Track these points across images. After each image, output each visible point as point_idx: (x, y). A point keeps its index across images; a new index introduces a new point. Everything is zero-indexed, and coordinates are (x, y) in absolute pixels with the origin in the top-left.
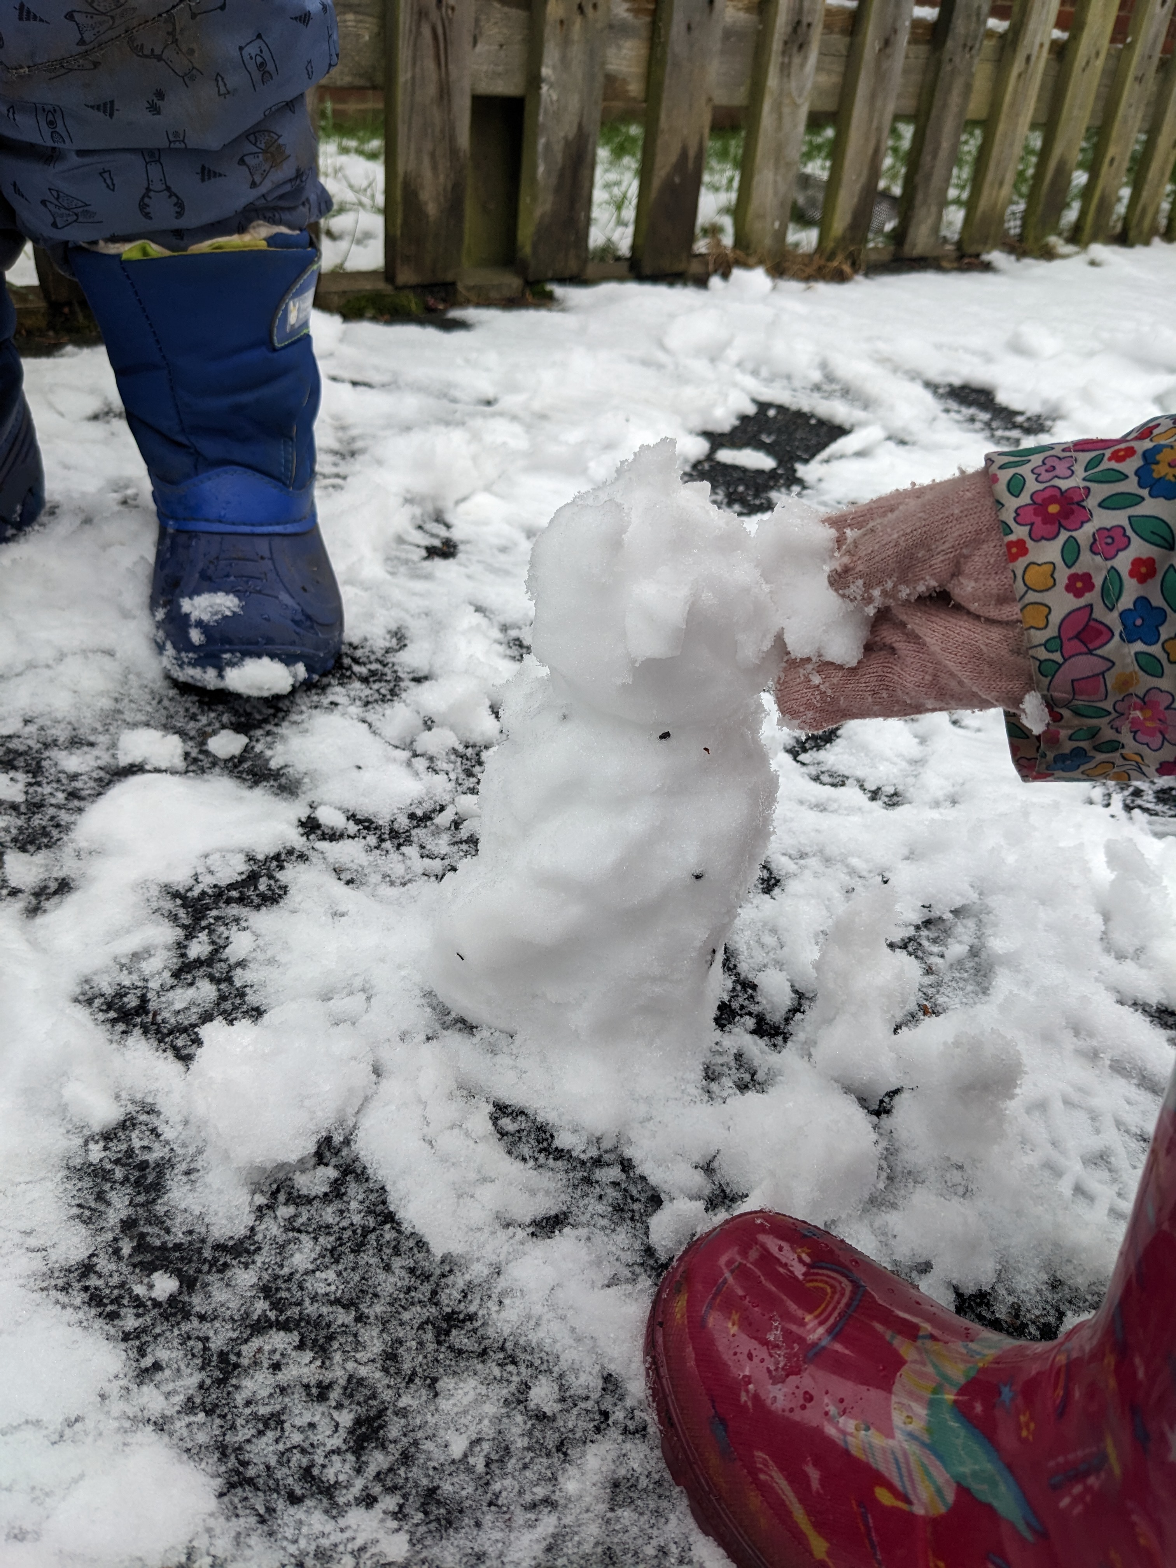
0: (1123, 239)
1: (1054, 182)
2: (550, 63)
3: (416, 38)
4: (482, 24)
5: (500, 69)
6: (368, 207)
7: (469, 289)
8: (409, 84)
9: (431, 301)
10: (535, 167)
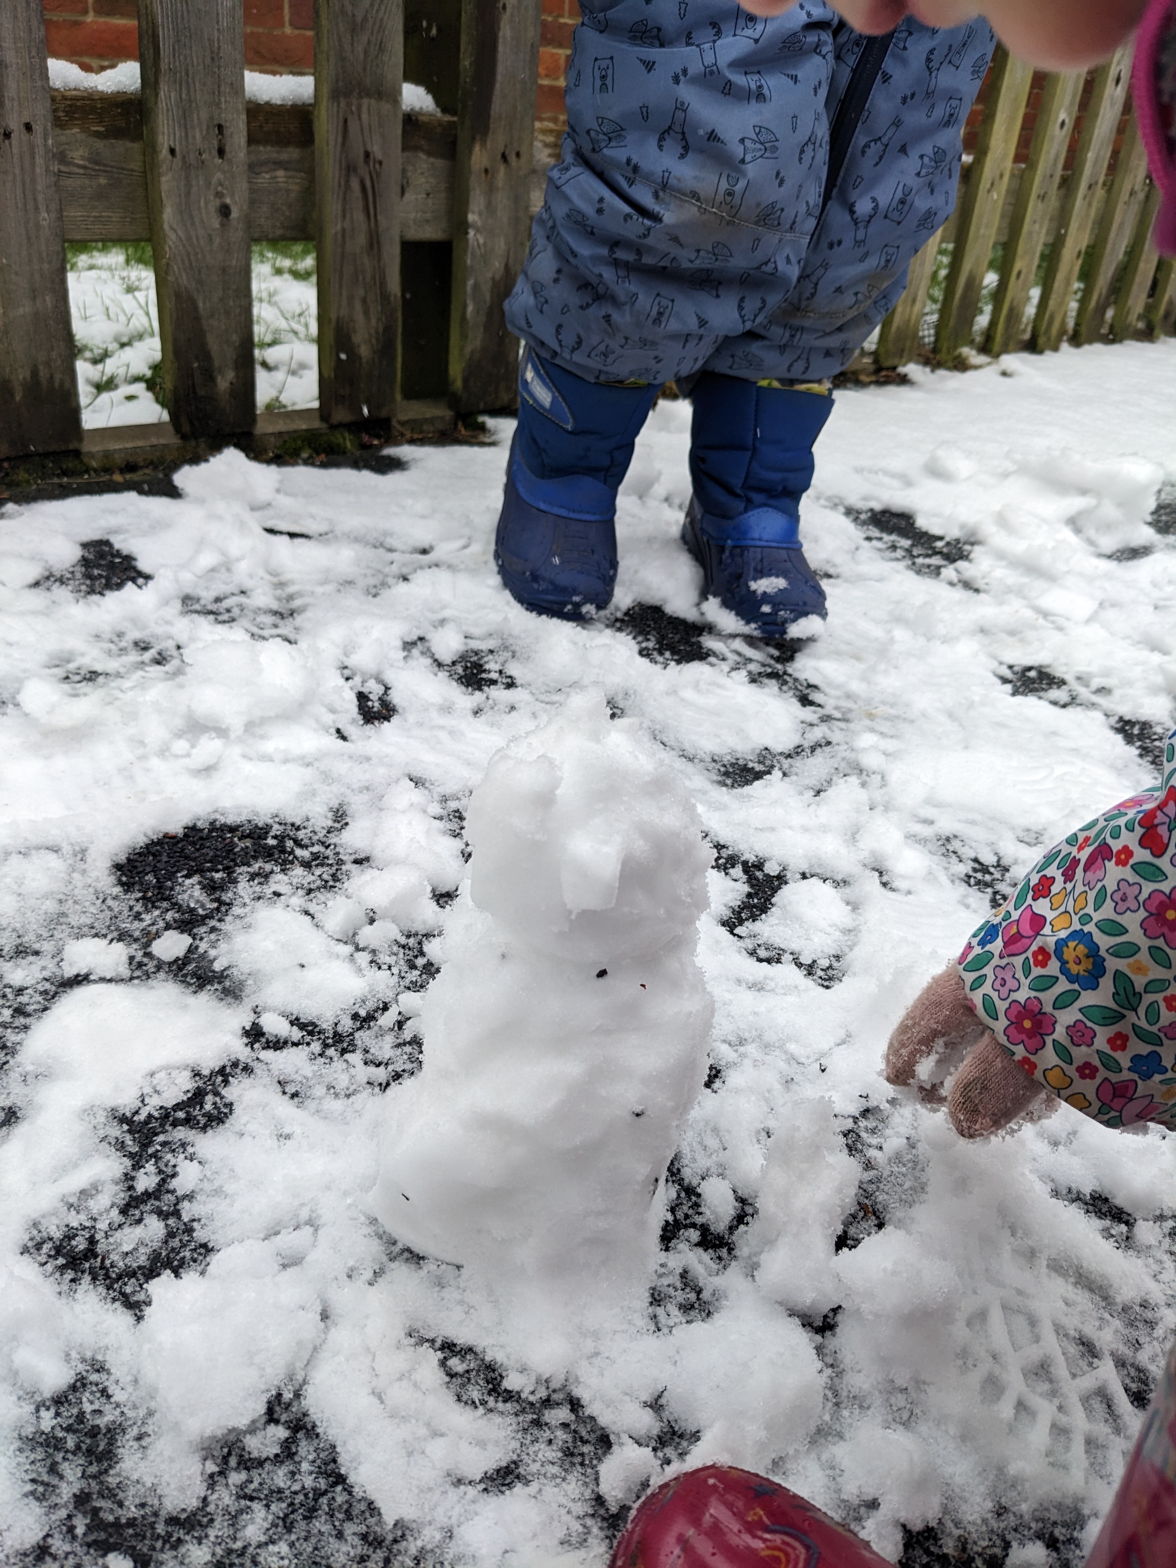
0: (1033, 346)
1: (964, 296)
2: (476, 209)
3: (345, 193)
4: (409, 174)
5: (428, 216)
6: (302, 335)
7: (402, 423)
8: (339, 236)
9: (366, 438)
10: (465, 307)
